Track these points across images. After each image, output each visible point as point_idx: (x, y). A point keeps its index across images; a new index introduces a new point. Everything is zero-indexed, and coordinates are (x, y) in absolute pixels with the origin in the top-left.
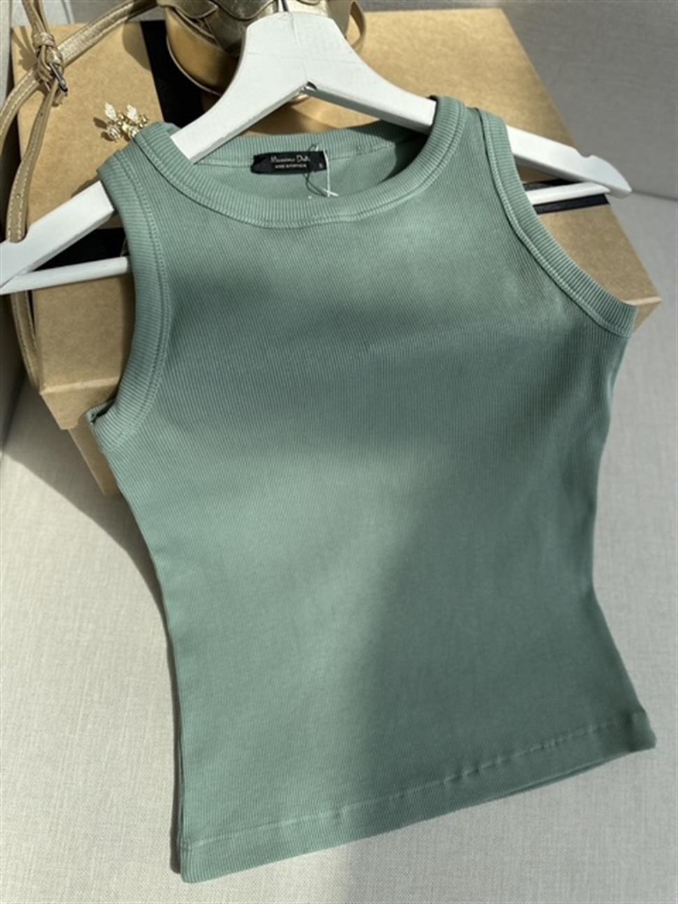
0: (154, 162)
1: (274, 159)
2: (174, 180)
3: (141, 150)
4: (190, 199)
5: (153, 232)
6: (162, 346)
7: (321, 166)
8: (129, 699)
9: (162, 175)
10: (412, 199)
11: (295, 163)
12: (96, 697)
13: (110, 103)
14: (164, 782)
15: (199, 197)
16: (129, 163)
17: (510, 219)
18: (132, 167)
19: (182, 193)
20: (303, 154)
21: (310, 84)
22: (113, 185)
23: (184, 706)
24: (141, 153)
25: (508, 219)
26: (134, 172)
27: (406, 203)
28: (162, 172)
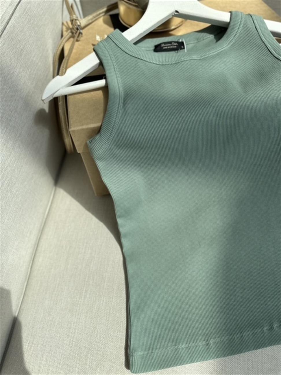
0: (115, 42)
1: (163, 45)
2: (124, 49)
3: (110, 39)
4: (130, 55)
5: (116, 68)
6: (119, 107)
7: (182, 47)
8: (106, 283)
9: (119, 47)
10: (224, 50)
11: (172, 46)
12: (91, 283)
13: (98, 35)
14: (122, 323)
15: (133, 54)
16: (106, 43)
17: (271, 51)
18: (107, 44)
19: (127, 53)
20: (175, 42)
21: (177, 11)
22: (99, 51)
23: (130, 285)
24: (110, 40)
25: (269, 51)
26: (108, 46)
27: (222, 51)
28: (119, 46)
